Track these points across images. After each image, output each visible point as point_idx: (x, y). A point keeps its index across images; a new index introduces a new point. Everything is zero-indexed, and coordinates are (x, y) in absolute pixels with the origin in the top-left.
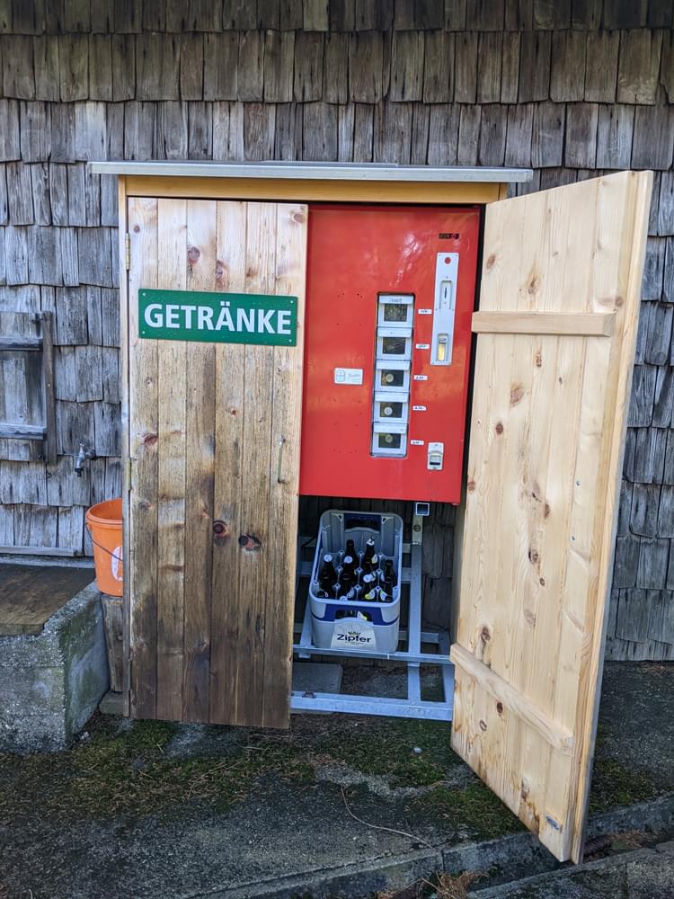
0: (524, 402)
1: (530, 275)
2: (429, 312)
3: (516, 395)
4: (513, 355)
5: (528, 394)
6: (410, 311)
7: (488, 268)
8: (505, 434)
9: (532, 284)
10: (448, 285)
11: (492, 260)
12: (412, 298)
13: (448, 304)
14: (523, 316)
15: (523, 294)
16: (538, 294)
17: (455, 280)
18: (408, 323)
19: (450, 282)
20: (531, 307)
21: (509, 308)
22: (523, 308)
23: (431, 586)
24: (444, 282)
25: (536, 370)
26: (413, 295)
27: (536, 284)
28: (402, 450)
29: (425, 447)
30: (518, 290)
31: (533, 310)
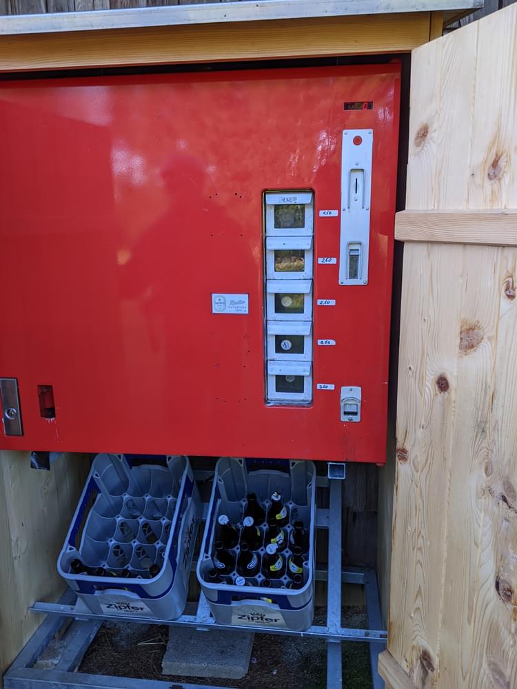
0: (484, 349)
1: (490, 149)
2: (334, 213)
3: (470, 339)
4: (462, 276)
5: (489, 339)
6: (309, 213)
7: (418, 145)
8: (453, 393)
9: (495, 164)
10: (359, 175)
11: (424, 133)
12: (310, 195)
13: (360, 200)
14: (479, 217)
15: (478, 180)
16: (506, 179)
17: (368, 167)
18: (308, 230)
19: (362, 170)
20: (492, 201)
21: (455, 204)
22: (478, 204)
23: (354, 521)
24: (353, 170)
25: (505, 303)
26: (312, 191)
27: (502, 163)
28: (306, 395)
29: (337, 392)
30: (468, 173)
31: (498, 207)
